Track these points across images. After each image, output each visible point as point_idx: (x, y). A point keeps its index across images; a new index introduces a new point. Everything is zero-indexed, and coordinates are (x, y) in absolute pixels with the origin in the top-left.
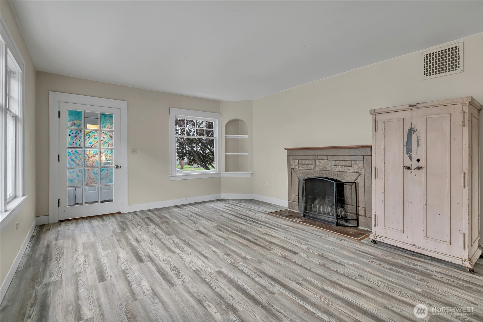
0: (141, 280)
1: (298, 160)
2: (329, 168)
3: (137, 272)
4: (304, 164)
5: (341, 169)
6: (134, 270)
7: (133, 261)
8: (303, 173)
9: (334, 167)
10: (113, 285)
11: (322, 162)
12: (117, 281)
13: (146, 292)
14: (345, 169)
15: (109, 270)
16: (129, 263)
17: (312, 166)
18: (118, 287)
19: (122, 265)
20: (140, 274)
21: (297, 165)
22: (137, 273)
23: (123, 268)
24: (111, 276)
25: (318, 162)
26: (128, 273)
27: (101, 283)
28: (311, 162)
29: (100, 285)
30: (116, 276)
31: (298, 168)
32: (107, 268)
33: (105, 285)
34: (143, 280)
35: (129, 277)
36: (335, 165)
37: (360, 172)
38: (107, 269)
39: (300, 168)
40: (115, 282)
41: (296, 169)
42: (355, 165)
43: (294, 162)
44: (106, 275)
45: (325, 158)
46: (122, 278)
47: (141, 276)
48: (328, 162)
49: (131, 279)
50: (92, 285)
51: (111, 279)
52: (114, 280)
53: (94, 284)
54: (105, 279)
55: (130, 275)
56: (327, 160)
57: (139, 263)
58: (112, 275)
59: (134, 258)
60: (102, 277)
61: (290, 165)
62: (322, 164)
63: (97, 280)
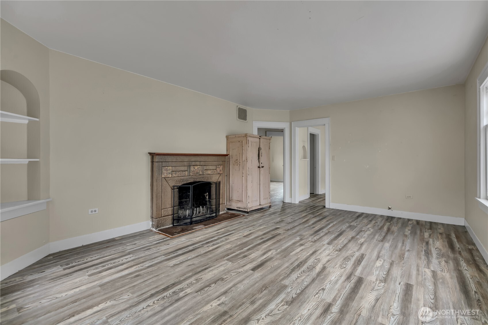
0: (378, 267)
1: (172, 166)
2: (201, 173)
3: (374, 274)
4: (178, 171)
5: (209, 172)
6: (375, 276)
7: (368, 284)
8: (177, 181)
9: (205, 171)
10: (402, 276)
11: (196, 168)
12: (397, 277)
13: (383, 261)
14: (212, 172)
15: (398, 292)
16: (373, 285)
17: (187, 172)
18: (399, 273)
19: (381, 287)
20: (374, 271)
21: (170, 173)
22: (376, 273)
23: (383, 284)
24: (400, 284)
25: (192, 168)
26: (382, 277)
27: (411, 284)
28: (185, 168)
29: (413, 282)
30: (395, 281)
31: (171, 176)
32: (398, 295)
33: (409, 280)
34: (377, 266)
35: (385, 274)
36: (205, 170)
37: (220, 173)
38: (400, 293)
39: (174, 175)
40: (399, 277)
41: (169, 178)
42: (218, 169)
43: (167, 170)
44: (403, 287)
45: (198, 163)
46: (391, 277)
47: (375, 269)
48: (201, 167)
49: (384, 272)
50: (420, 287)
51: (401, 282)
52: (399, 280)
53: (418, 287)
54: (406, 285)
55: (383, 275)
56: (200, 165)
57: (365, 279)
58: (398, 284)
59: (363, 286)
60: (408, 288)
61: (161, 174)
62: (196, 170)
63: (414, 288)
